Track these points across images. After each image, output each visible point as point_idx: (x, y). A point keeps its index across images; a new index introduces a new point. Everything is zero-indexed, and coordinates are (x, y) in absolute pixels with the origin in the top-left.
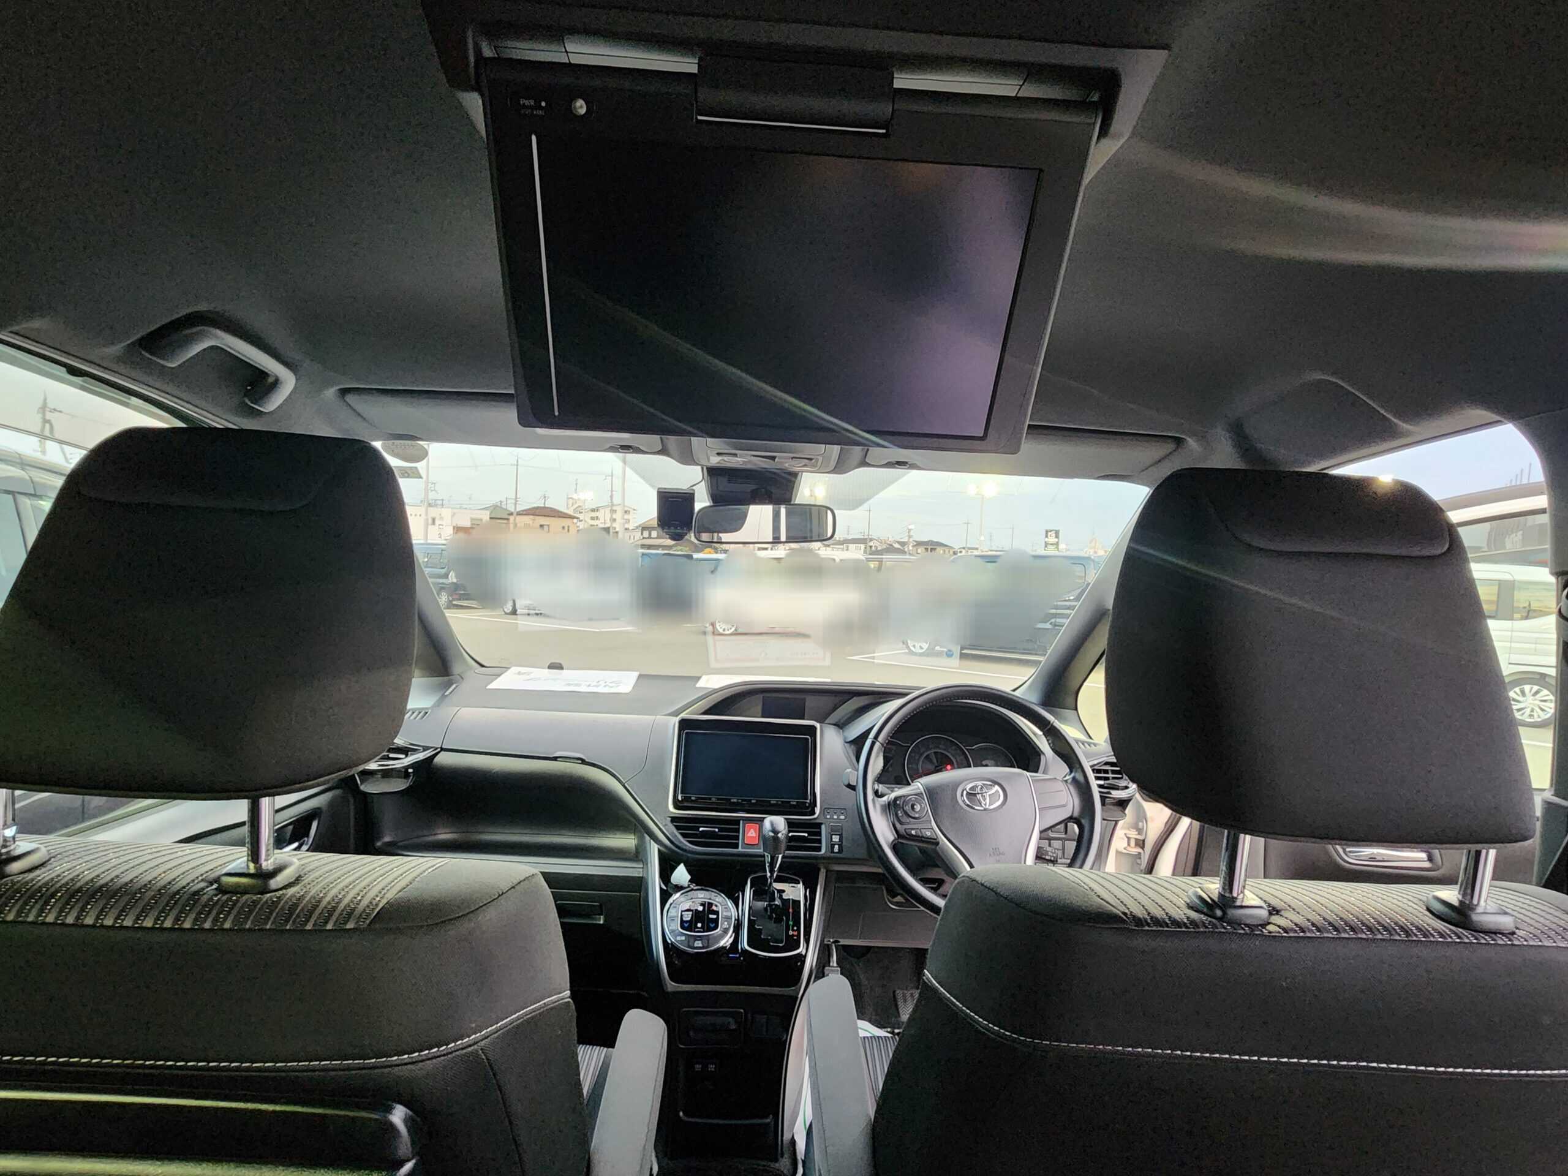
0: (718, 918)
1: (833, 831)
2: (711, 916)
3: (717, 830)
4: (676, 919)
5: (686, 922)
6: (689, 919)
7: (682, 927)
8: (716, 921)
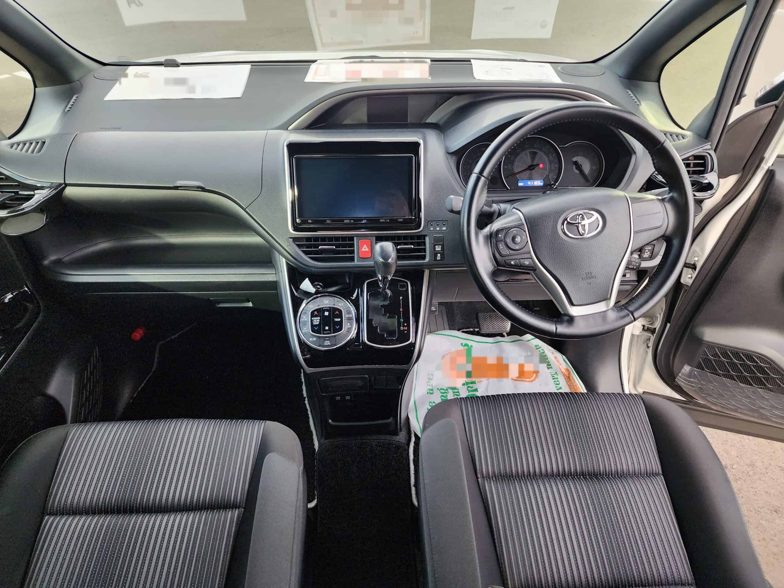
0: (342, 321)
1: (437, 241)
2: (337, 320)
3: (334, 247)
4: (307, 323)
5: (316, 326)
6: (318, 323)
7: (313, 331)
8: (340, 323)
